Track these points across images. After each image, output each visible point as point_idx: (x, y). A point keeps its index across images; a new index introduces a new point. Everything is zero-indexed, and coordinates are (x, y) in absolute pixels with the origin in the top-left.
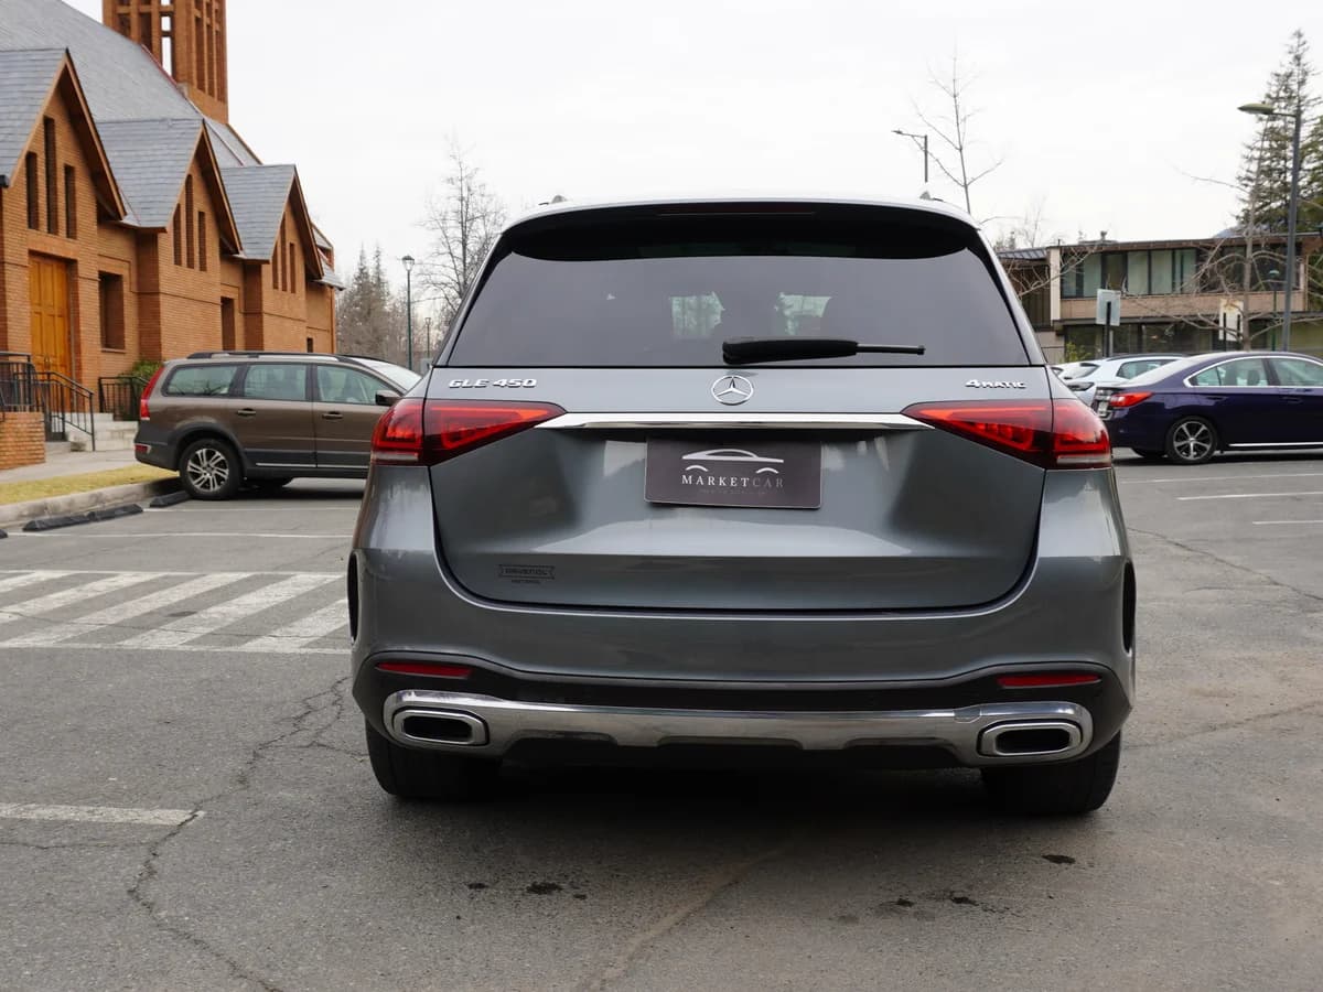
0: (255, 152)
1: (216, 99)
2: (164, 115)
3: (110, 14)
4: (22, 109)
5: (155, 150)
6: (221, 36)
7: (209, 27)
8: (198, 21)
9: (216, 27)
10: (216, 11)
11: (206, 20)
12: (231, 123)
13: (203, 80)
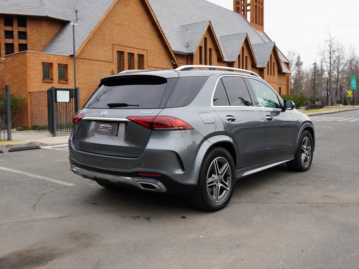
0: (270, 38)
1: (260, 26)
2: (237, 33)
3: (235, 7)
4: (199, 36)
5: (235, 42)
6: (262, 9)
7: (259, 7)
8: (256, 6)
9: (261, 7)
10: (261, 3)
11: (258, 5)
12: (264, 31)
13: (257, 21)
